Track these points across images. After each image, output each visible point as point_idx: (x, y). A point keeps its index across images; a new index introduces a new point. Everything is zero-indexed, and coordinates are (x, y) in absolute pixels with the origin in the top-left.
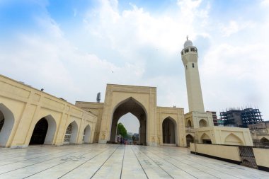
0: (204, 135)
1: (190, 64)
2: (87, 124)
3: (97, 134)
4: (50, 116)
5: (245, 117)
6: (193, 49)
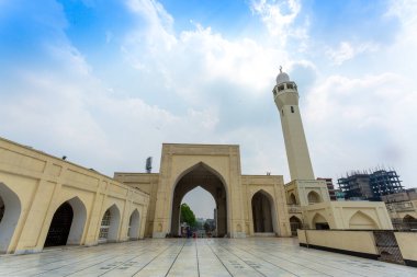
0: (317, 215)
1: (287, 108)
2: (134, 207)
3: (150, 223)
4: (76, 199)
5: (376, 185)
6: (291, 86)
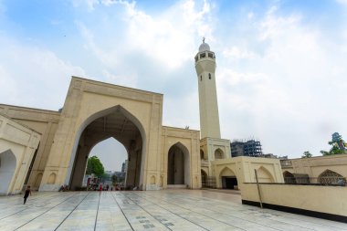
0: (226, 169)
1: (206, 74)
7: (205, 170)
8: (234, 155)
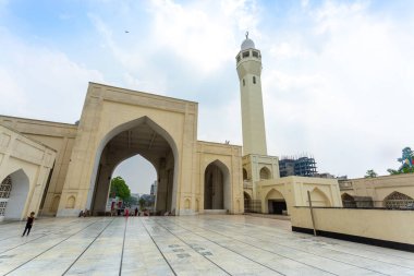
0: (273, 191)
1: (249, 78)
7: (248, 192)
8: (283, 174)
